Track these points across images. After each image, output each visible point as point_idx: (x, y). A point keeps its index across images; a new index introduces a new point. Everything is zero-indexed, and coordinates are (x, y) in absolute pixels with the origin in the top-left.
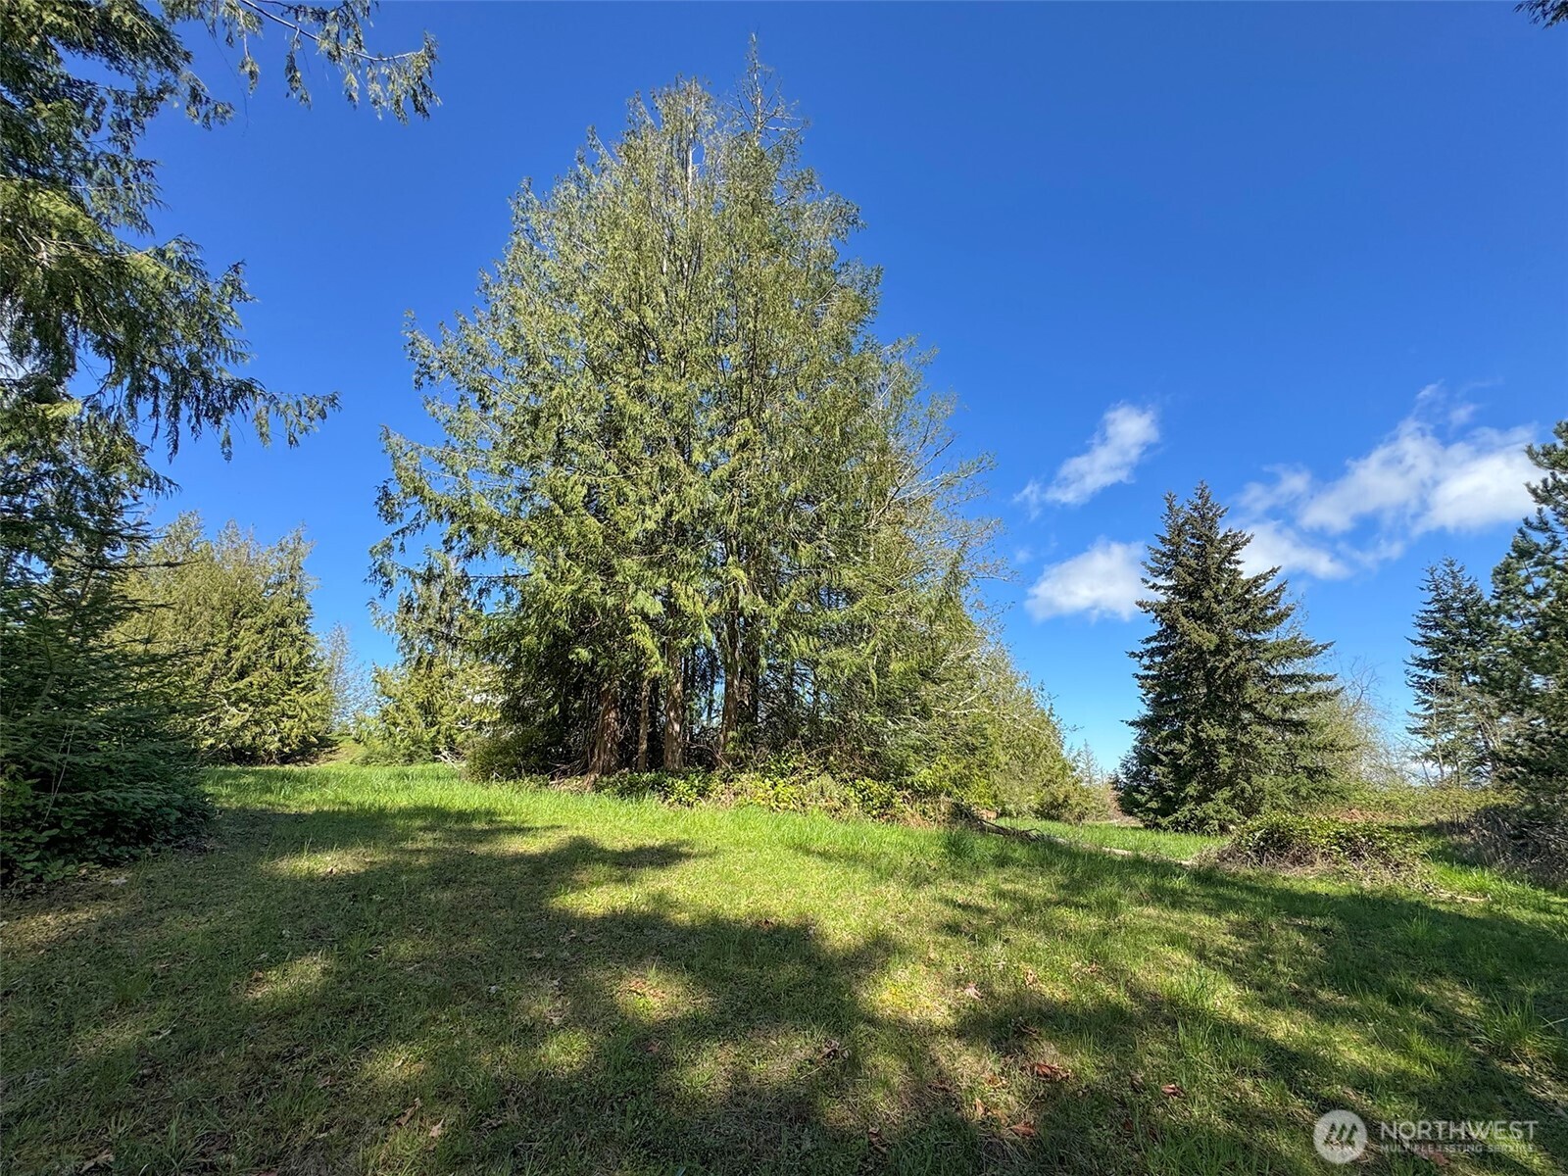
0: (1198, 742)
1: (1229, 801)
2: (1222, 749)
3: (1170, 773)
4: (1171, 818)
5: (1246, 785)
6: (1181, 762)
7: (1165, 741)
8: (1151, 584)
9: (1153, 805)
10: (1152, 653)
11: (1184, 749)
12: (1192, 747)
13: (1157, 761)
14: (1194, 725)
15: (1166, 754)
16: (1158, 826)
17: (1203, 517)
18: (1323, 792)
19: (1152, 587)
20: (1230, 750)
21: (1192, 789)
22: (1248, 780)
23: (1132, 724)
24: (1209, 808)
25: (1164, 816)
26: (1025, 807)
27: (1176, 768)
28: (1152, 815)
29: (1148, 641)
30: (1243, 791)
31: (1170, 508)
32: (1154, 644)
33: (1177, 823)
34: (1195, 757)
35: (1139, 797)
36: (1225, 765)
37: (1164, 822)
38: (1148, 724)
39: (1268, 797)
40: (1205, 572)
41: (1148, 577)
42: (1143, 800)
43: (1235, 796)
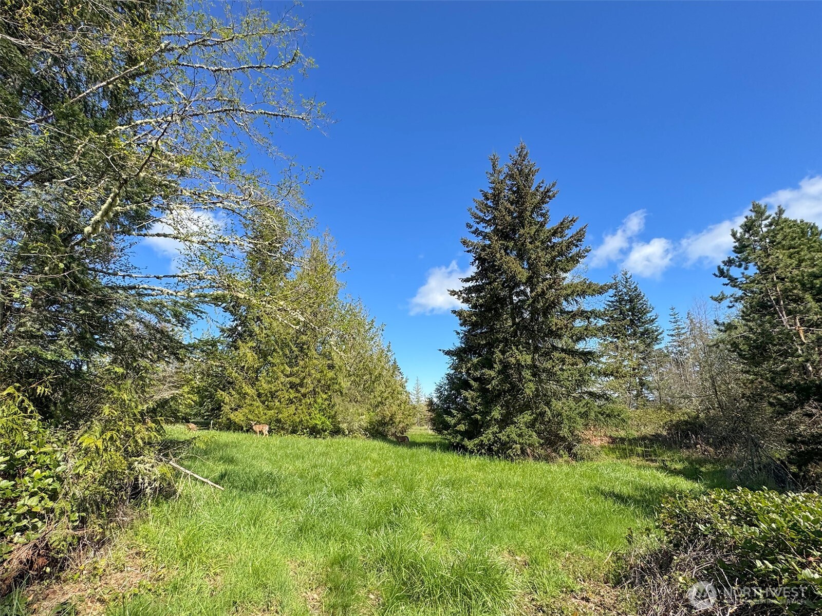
0: (506, 366)
1: (531, 425)
2: (527, 374)
3: (478, 397)
4: (476, 441)
5: (547, 409)
6: (489, 386)
7: (475, 367)
8: (473, 229)
9: (462, 427)
10: (469, 290)
11: (493, 373)
12: (499, 372)
13: (467, 387)
14: (503, 352)
15: (475, 379)
16: (465, 449)
17: (520, 171)
18: (608, 416)
19: (474, 233)
20: (534, 375)
21: (497, 413)
22: (548, 404)
23: (448, 353)
24: (511, 431)
25: (470, 439)
26: (356, 426)
27: (483, 391)
28: (459, 437)
29: (467, 280)
30: (542, 414)
31: (494, 166)
32: (470, 284)
33: (481, 445)
34: (503, 381)
35: (448, 419)
36: (529, 389)
37: (469, 444)
38: (460, 354)
39: (566, 421)
40: (521, 216)
41: (472, 221)
42: (453, 422)
43: (535, 420)
